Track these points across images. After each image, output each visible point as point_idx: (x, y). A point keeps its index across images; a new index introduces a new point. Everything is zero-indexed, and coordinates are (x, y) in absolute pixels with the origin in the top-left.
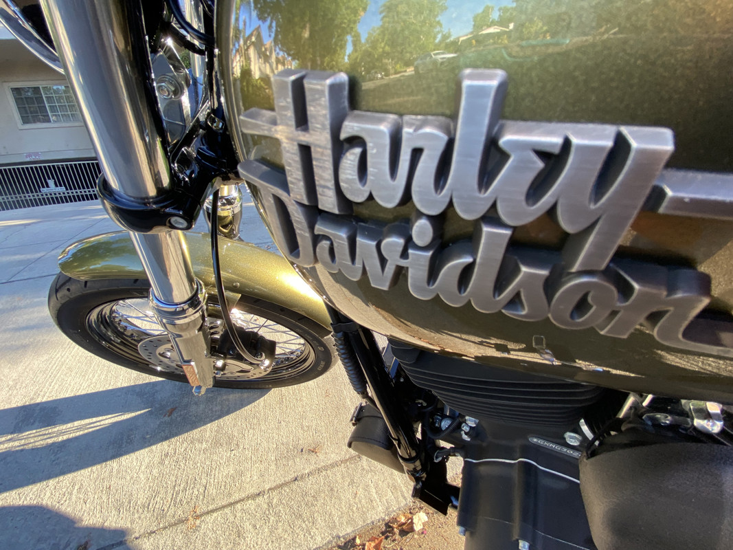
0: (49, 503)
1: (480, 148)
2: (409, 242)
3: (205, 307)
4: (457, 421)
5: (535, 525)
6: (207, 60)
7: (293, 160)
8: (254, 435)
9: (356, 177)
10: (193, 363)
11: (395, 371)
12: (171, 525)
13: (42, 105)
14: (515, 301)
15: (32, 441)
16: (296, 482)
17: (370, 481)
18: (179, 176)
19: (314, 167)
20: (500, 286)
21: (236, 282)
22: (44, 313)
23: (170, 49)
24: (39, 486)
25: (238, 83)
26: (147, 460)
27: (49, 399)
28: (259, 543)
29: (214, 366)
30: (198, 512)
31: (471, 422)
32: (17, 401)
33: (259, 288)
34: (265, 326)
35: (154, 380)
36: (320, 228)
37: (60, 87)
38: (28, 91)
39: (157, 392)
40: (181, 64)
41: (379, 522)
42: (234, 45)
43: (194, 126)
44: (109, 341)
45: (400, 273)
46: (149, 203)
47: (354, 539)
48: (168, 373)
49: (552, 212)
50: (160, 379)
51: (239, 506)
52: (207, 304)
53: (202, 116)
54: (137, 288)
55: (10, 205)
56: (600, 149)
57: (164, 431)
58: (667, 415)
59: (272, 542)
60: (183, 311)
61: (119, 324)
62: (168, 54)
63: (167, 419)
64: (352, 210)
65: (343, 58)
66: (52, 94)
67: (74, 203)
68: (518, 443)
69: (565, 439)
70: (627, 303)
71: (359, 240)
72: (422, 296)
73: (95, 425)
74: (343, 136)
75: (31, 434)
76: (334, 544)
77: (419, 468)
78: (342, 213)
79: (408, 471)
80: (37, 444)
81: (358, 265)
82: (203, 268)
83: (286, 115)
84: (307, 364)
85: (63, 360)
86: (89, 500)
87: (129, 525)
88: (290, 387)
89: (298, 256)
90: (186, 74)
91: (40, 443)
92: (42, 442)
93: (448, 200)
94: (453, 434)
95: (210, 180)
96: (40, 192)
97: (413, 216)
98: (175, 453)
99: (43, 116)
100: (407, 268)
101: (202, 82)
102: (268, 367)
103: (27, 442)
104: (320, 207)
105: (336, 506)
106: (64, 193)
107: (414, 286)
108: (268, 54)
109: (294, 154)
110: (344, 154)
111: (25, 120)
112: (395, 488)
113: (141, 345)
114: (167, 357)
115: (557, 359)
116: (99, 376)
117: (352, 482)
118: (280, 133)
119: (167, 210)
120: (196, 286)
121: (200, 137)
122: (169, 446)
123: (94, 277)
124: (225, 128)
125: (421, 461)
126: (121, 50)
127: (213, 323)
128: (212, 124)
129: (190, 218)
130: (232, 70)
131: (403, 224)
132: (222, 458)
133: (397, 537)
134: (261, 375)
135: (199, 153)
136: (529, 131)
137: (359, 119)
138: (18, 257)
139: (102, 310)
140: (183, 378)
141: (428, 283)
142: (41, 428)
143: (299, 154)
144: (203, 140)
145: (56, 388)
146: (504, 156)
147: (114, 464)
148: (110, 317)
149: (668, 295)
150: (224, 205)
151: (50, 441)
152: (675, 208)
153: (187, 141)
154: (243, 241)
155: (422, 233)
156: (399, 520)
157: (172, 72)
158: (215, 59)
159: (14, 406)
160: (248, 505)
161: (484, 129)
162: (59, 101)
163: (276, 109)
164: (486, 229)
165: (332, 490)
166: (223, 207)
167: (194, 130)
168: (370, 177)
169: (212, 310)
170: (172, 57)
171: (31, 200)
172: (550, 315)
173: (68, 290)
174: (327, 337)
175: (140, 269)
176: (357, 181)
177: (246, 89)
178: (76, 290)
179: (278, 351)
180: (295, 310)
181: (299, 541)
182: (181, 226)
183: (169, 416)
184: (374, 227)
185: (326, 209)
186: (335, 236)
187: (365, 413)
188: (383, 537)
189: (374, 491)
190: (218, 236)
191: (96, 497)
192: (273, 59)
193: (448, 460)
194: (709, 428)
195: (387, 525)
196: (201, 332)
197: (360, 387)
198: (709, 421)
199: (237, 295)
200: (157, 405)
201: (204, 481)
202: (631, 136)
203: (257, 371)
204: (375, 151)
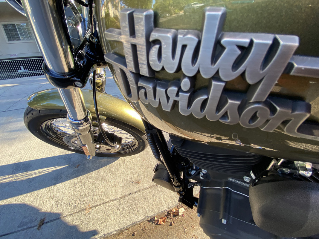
0: (28, 203)
1: (212, 44)
2: (180, 90)
3: (91, 122)
4: (198, 171)
5: (229, 214)
6: (89, 9)
7: (129, 51)
8: (113, 176)
9: (157, 59)
10: (86, 146)
11: (172, 150)
12: (79, 211)
13: (17, 32)
14: (225, 116)
15: (20, 178)
16: (131, 195)
17: (161, 195)
18: (78, 64)
19: (138, 54)
20: (218, 109)
21: (104, 112)
22: (23, 124)
23: (73, 4)
24: (23, 196)
25: (104, 20)
26: (68, 185)
27: (26, 161)
28: (115, 219)
29: (96, 147)
30: (90, 206)
31: (204, 171)
32: (13, 161)
33: (114, 114)
34: (117, 131)
35: (70, 153)
36: (141, 84)
37: (24, 24)
38: (10, 26)
39: (72, 158)
40: (78, 12)
41: (165, 211)
42: (102, 2)
43: (84, 41)
44: (51, 136)
45: (176, 103)
46: (65, 75)
47: (154, 218)
48: (76, 150)
49: (243, 75)
50: (73, 153)
51: (107, 204)
52: (92, 121)
53: (87, 36)
54: (61, 113)
55: (5, 78)
56: (266, 44)
57: (75, 174)
58: (288, 169)
59: (121, 218)
60: (82, 124)
61: (55, 129)
62: (72, 7)
63: (76, 169)
64: (154, 74)
65: (151, 7)
66: (20, 27)
67: (32, 77)
68: (224, 180)
69: (244, 179)
70: (274, 116)
71: (158, 89)
72: (185, 114)
73: (46, 171)
74: (151, 39)
75: (19, 175)
76: (146, 220)
77: (182, 190)
78: (150, 76)
79: (177, 191)
80: (22, 179)
81: (157, 100)
82: (90, 105)
83: (125, 30)
84: (135, 147)
85: (31, 144)
86: (45, 201)
87: (62, 211)
88: (128, 157)
89: (131, 97)
90: (80, 16)
91: (23, 178)
92: (24, 178)
93: (197, 69)
94: (196, 177)
95: (92, 66)
96: (18, 72)
97: (182, 77)
98: (80, 183)
99: (17, 37)
100: (179, 101)
101: (87, 20)
102: (118, 148)
103: (18, 178)
104: (141, 73)
105: (147, 205)
106: (28, 73)
107: (181, 109)
108: (117, 5)
109: (129, 49)
110: (151, 48)
111: (10, 39)
112: (171, 198)
113: (64, 138)
114: (75, 143)
115: (242, 143)
116: (47, 151)
117: (154, 195)
118: (122, 39)
119: (73, 79)
120: (87, 113)
121: (87, 45)
122: (77, 180)
123: (43, 108)
124: (99, 41)
125: (182, 187)
126: (51, 5)
127: (95, 129)
128: (92, 40)
129: (84, 82)
130: (101, 14)
131: (177, 81)
132: (99, 185)
133: (172, 217)
134: (115, 151)
135: (86, 53)
136: (235, 37)
137: (158, 31)
138: (9, 100)
139: (47, 123)
140: (83, 152)
141: (188, 108)
142: (23, 172)
143: (131, 49)
144: (88, 47)
145: (29, 156)
146: (223, 48)
147: (55, 187)
148: (50, 126)
149: (292, 113)
150: (98, 77)
151: (27, 178)
152: (298, 73)
153: (81, 48)
154: (107, 94)
155: (185, 85)
156: (173, 211)
157: (73, 15)
158: (93, 9)
159: (11, 163)
160: (111, 204)
161: (215, 35)
162: (24, 31)
163: (121, 28)
164: (214, 83)
165: (145, 198)
166: (98, 78)
167: (84, 43)
168: (163, 59)
169: (94, 123)
170: (73, 8)
171: (14, 75)
172: (240, 122)
173: (32, 114)
174: (144, 136)
175: (62, 105)
176: (157, 61)
177: (107, 22)
178: (35, 114)
179: (123, 142)
180: (130, 124)
181: (132, 218)
182: (80, 86)
183: (77, 168)
184: (164, 83)
185: (143, 75)
186: (147, 87)
187: (160, 167)
188: (166, 217)
189: (163, 199)
190: (96, 91)
191: (48, 200)
192: (119, 8)
193: (194, 187)
194: (306, 175)
195: (168, 213)
196: (89, 133)
197: (157, 156)
198: (306, 171)
199: (105, 117)
200: (72, 163)
201: (92, 194)
202: (280, 39)
203: (114, 150)
204: (165, 46)
